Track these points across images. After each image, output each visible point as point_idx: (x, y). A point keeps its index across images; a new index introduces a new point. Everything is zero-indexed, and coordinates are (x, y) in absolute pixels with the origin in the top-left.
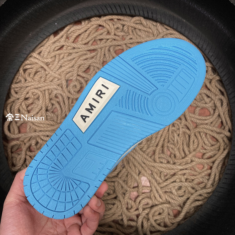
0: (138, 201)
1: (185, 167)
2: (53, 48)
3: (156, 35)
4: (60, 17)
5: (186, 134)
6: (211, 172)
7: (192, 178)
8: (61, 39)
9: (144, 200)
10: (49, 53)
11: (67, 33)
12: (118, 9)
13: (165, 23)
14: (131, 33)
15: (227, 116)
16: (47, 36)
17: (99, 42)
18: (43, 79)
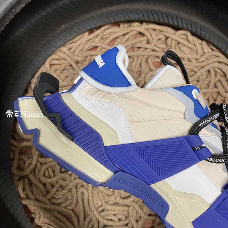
3: (200, 54)
4: (100, 14)
8: (95, 38)
10: (81, 51)
11: (103, 34)
12: (165, 19)
13: (213, 42)
16: (82, 31)
17: (136, 50)
18: (70, 79)
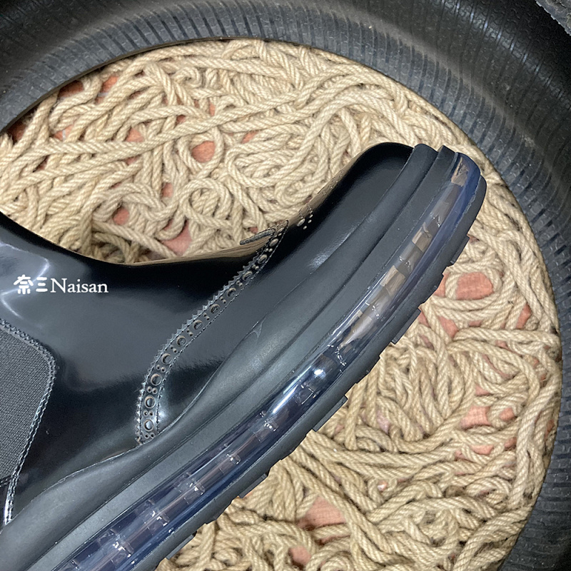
1: (435, 457)
2: (14, 172)
5: (427, 362)
7: (462, 482)
14: (228, 85)
15: (539, 286)
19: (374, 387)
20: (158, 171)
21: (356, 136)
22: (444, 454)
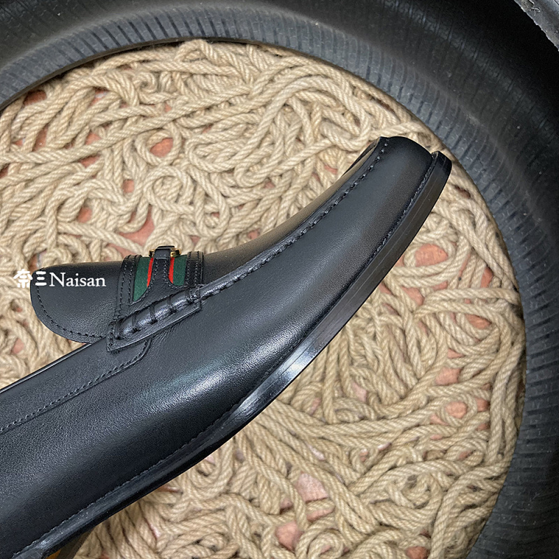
0: (302, 548)
1: (413, 420)
5: (394, 328)
6: (490, 418)
7: (442, 445)
9: (317, 541)
14: (183, 88)
15: (497, 250)
19: (346, 357)
20: (119, 170)
21: (308, 123)
22: (420, 417)
